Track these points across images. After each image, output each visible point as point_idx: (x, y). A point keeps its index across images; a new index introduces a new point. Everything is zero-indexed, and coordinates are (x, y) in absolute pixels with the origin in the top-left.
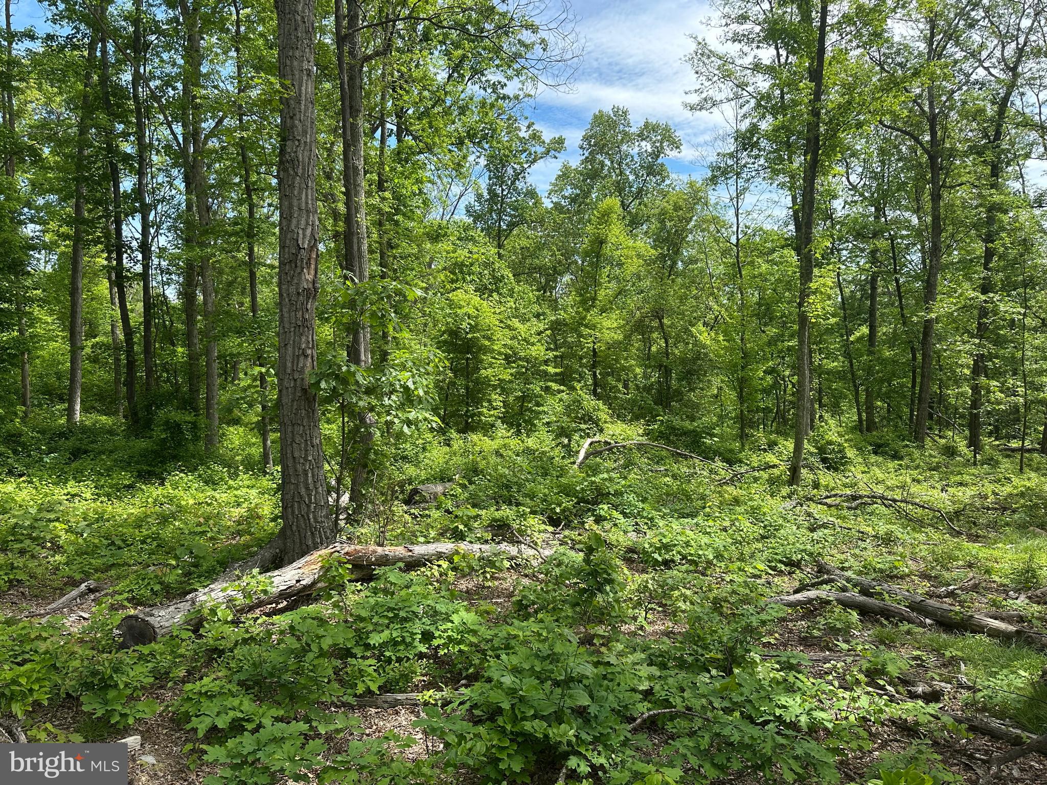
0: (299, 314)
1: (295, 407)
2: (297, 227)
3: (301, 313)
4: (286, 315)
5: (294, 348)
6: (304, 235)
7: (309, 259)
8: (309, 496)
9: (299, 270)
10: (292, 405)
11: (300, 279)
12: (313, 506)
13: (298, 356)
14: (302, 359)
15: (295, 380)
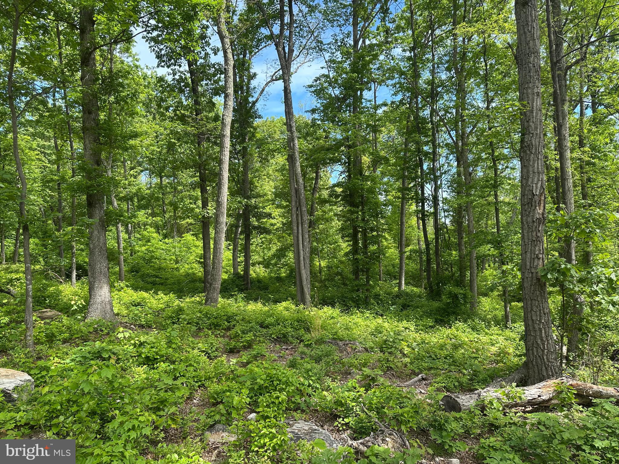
0: (534, 234)
1: (532, 289)
2: (532, 183)
3: (535, 233)
4: (526, 234)
5: (531, 254)
6: (537, 187)
7: (540, 201)
8: (543, 344)
9: (533, 208)
10: (531, 288)
11: (534, 213)
12: (546, 351)
13: (534, 259)
14: (536, 260)
15: (532, 273)
